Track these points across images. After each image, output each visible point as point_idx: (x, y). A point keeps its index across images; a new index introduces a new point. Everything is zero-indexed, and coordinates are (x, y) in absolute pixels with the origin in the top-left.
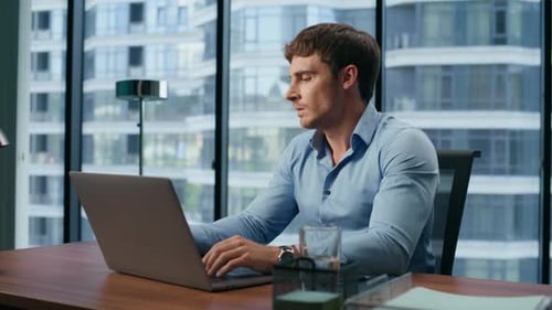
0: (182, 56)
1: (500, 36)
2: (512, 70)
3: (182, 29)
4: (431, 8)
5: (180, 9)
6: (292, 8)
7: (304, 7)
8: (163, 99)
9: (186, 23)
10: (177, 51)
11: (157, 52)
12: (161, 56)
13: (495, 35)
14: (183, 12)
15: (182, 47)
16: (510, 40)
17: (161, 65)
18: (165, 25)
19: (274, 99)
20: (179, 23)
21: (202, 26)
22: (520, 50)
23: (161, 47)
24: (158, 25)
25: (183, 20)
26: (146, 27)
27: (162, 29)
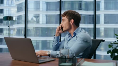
0: (12, 11)
1: (80, 8)
2: (83, 15)
3: (12, 5)
4: (66, 2)
5: (12, 1)
6: (37, 1)
7: (39, 1)
8: (14, 21)
9: (13, 4)
10: (11, 10)
11: (7, 10)
12: (7, 11)
13: (79, 8)
14: (12, 2)
15: (12, 9)
16: (82, 9)
17: (7, 13)
18: (8, 4)
19: (32, 21)
20: (11, 4)
21: (17, 5)
22: (84, 11)
23: (8, 9)
24: (7, 4)
25: (12, 3)
26: (4, 5)
27: (8, 5)
